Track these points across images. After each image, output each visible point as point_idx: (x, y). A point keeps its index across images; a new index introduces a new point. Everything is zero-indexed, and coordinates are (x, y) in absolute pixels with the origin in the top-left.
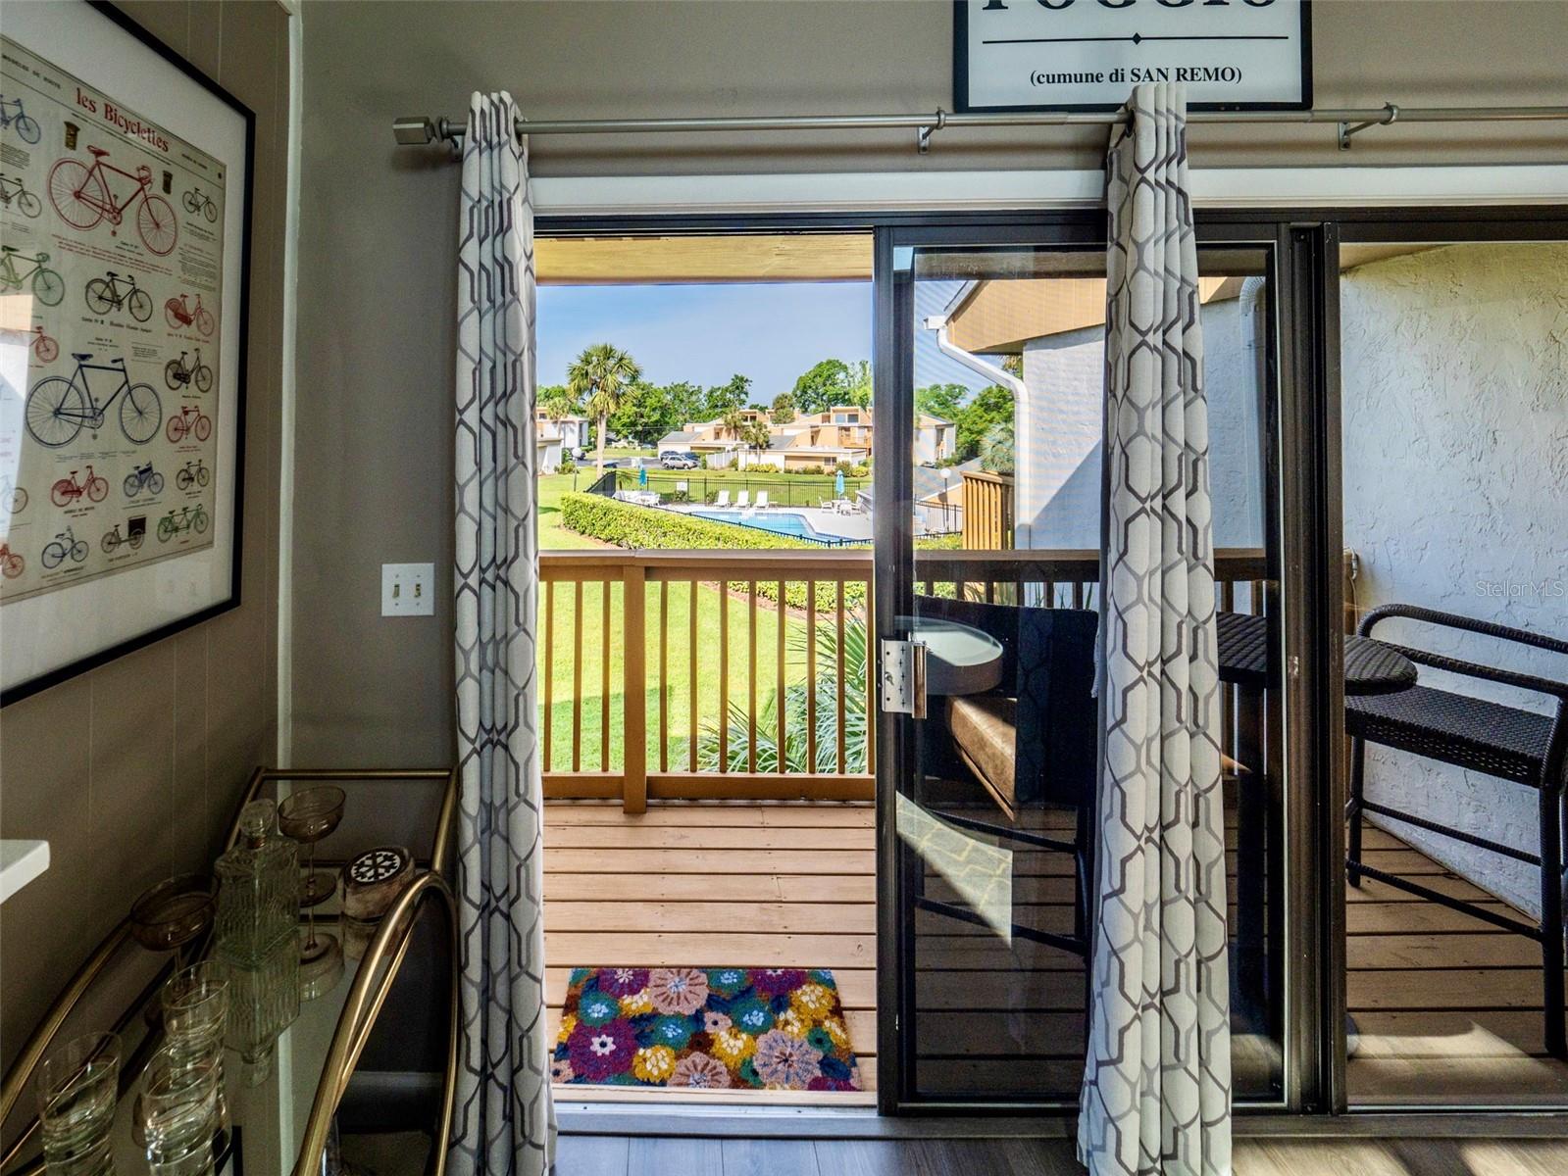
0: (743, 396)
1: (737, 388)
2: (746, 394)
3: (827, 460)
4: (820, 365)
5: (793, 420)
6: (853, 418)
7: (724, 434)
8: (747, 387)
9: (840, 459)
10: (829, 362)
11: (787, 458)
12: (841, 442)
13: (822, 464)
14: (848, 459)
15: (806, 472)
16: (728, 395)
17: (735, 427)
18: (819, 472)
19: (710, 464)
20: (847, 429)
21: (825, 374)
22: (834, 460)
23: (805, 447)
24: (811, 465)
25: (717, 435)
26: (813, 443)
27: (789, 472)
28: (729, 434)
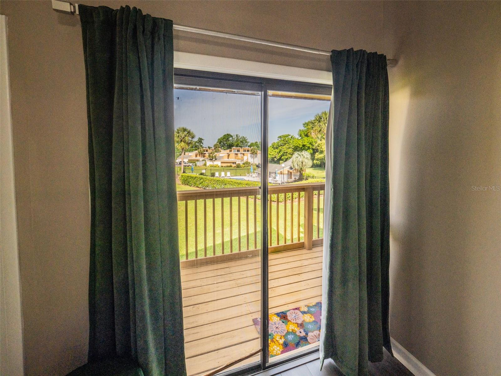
0: (201, 144)
1: (200, 141)
2: (203, 143)
3: (233, 163)
4: (225, 135)
5: (220, 152)
6: (238, 151)
7: (198, 156)
8: (203, 141)
9: (237, 163)
10: (227, 134)
11: (222, 163)
12: (235, 158)
13: (232, 164)
14: (240, 162)
15: (227, 167)
16: (197, 144)
17: (202, 154)
18: (231, 166)
19: (197, 165)
20: (237, 154)
21: (226, 138)
22: (235, 163)
23: (226, 160)
24: (229, 164)
25: (196, 156)
26: (228, 158)
27: (222, 167)
28: (200, 156)
